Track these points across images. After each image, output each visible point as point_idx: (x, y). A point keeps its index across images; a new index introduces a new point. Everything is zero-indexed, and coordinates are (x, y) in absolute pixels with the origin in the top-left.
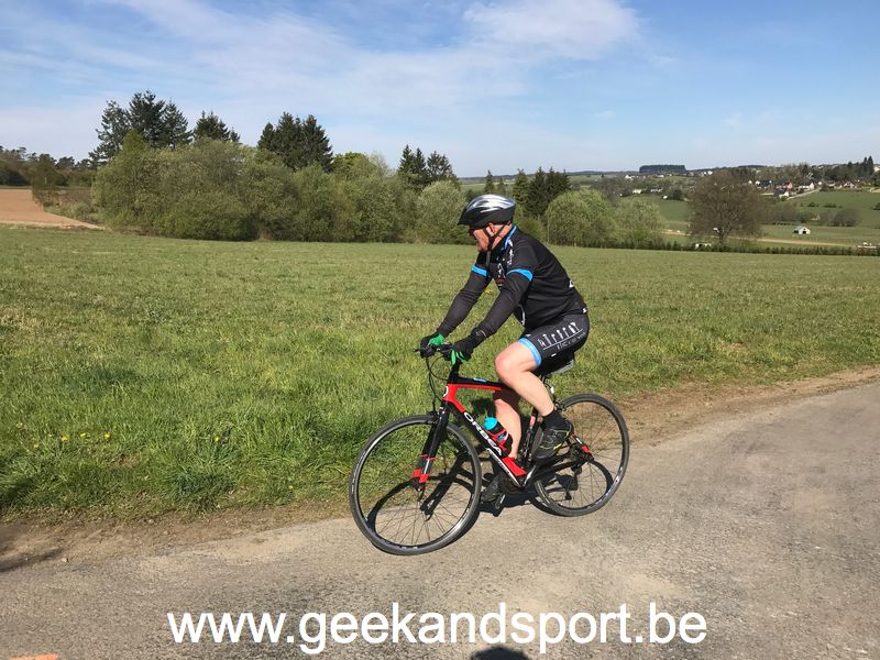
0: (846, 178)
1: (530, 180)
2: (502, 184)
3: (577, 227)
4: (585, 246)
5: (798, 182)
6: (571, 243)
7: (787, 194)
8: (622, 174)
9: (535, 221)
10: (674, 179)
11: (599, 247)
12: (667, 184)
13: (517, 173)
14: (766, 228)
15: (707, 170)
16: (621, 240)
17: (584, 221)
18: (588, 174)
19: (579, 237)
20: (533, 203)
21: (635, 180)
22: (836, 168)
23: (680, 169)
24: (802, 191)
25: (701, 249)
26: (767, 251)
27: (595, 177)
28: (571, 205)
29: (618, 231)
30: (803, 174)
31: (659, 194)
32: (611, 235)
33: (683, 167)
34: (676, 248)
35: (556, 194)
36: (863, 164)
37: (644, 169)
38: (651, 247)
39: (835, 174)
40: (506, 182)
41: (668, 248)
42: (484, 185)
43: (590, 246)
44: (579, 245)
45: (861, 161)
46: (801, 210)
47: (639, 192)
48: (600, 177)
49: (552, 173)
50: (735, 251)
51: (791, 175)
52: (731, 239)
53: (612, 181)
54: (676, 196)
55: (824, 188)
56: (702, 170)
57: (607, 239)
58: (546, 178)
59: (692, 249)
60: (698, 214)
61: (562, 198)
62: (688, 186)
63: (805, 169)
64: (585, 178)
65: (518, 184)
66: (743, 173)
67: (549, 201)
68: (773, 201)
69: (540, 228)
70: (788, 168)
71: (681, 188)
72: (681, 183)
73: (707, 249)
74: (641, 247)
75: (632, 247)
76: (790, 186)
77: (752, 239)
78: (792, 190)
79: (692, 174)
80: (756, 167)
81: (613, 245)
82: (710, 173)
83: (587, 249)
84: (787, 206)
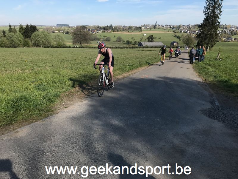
0: (107, 29)
1: (24, 27)
2: (15, 28)
3: (41, 41)
4: (45, 47)
5: (97, 30)
6: (40, 46)
7: (95, 33)
8: (51, 26)
9: (28, 40)
10: (66, 28)
11: (49, 47)
12: (64, 29)
13: (20, 25)
14: (91, 42)
15: (75, 26)
16: (55, 46)
17: (43, 40)
18: (41, 26)
19: (42, 45)
20: (26, 34)
21: (56, 28)
22: (105, 27)
23: (67, 25)
24: (98, 32)
25: (76, 47)
26: (92, 48)
27: (44, 27)
28: (39, 35)
29: (54, 43)
30: (98, 28)
31: (63, 32)
32: (51, 44)
33: (68, 25)
34: (70, 47)
35: (33, 32)
36: (111, 26)
37: (58, 25)
38: (63, 47)
39: (105, 28)
40: (16, 28)
41: (68, 47)
42: (8, 28)
43: (46, 47)
44: (43, 47)
45: (110, 25)
46: (99, 37)
47: (57, 32)
48: (45, 27)
49: (31, 25)
50: (85, 48)
51: (95, 28)
52: (83, 45)
53: (49, 28)
54: (67, 33)
55: (103, 32)
56: (74, 26)
57: (50, 45)
58: (29, 27)
59: (74, 47)
60: (74, 38)
61: (35, 33)
62: (70, 30)
63: (98, 27)
64: (41, 27)
65: (20, 28)
66: (84, 27)
67: (31, 34)
68: (92, 35)
69: (30, 42)
70: (94, 26)
71: (68, 31)
72: (68, 29)
73: (78, 48)
74: (61, 47)
75: (58, 47)
76: (95, 31)
77: (88, 45)
78: (96, 32)
79: (71, 27)
80: (87, 26)
81: (52, 47)
82: (76, 27)
83: (45, 48)
84: (95, 36)
